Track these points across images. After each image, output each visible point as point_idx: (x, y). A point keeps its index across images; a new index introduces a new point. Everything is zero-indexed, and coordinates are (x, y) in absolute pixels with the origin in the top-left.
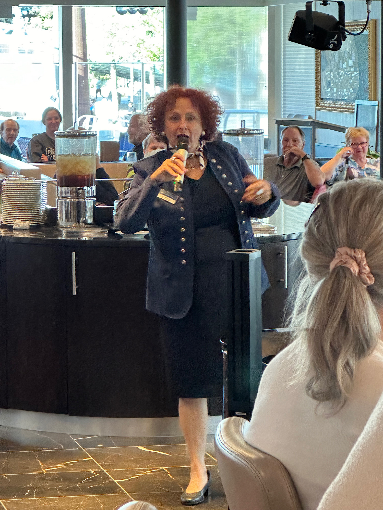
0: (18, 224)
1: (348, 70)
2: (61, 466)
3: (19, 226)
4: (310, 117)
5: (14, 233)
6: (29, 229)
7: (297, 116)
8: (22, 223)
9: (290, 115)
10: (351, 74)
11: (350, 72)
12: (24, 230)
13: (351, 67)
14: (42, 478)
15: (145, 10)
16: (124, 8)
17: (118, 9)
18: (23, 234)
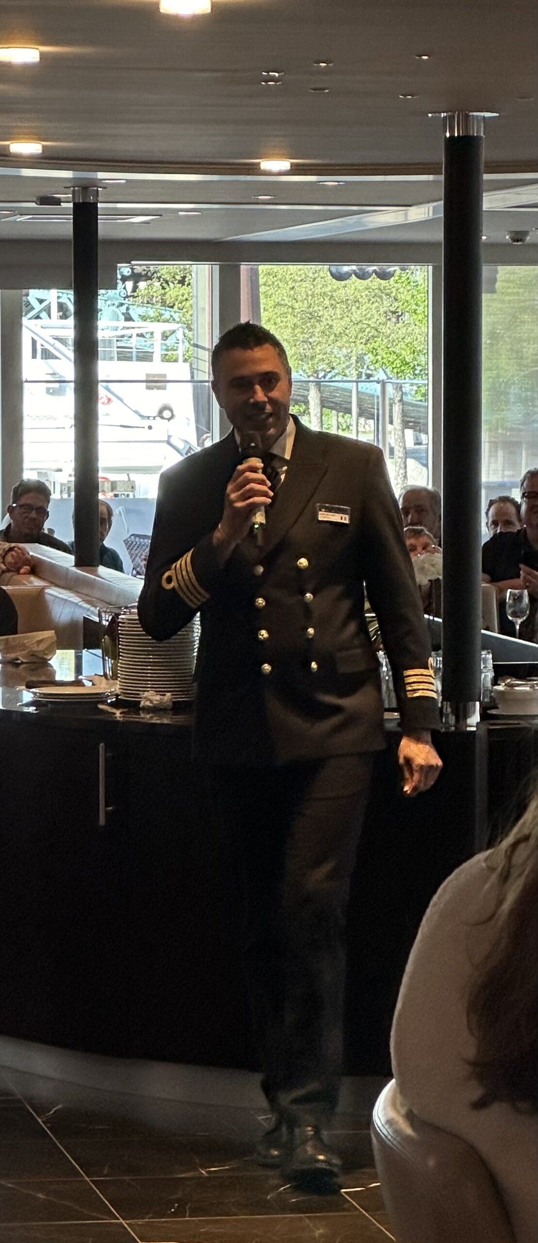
0: (150, 697)
3: (151, 702)
5: (142, 715)
6: (171, 710)
8: (158, 697)
12: (161, 710)
14: (201, 1184)
15: (389, 273)
16: (346, 269)
17: (333, 269)
18: (161, 718)
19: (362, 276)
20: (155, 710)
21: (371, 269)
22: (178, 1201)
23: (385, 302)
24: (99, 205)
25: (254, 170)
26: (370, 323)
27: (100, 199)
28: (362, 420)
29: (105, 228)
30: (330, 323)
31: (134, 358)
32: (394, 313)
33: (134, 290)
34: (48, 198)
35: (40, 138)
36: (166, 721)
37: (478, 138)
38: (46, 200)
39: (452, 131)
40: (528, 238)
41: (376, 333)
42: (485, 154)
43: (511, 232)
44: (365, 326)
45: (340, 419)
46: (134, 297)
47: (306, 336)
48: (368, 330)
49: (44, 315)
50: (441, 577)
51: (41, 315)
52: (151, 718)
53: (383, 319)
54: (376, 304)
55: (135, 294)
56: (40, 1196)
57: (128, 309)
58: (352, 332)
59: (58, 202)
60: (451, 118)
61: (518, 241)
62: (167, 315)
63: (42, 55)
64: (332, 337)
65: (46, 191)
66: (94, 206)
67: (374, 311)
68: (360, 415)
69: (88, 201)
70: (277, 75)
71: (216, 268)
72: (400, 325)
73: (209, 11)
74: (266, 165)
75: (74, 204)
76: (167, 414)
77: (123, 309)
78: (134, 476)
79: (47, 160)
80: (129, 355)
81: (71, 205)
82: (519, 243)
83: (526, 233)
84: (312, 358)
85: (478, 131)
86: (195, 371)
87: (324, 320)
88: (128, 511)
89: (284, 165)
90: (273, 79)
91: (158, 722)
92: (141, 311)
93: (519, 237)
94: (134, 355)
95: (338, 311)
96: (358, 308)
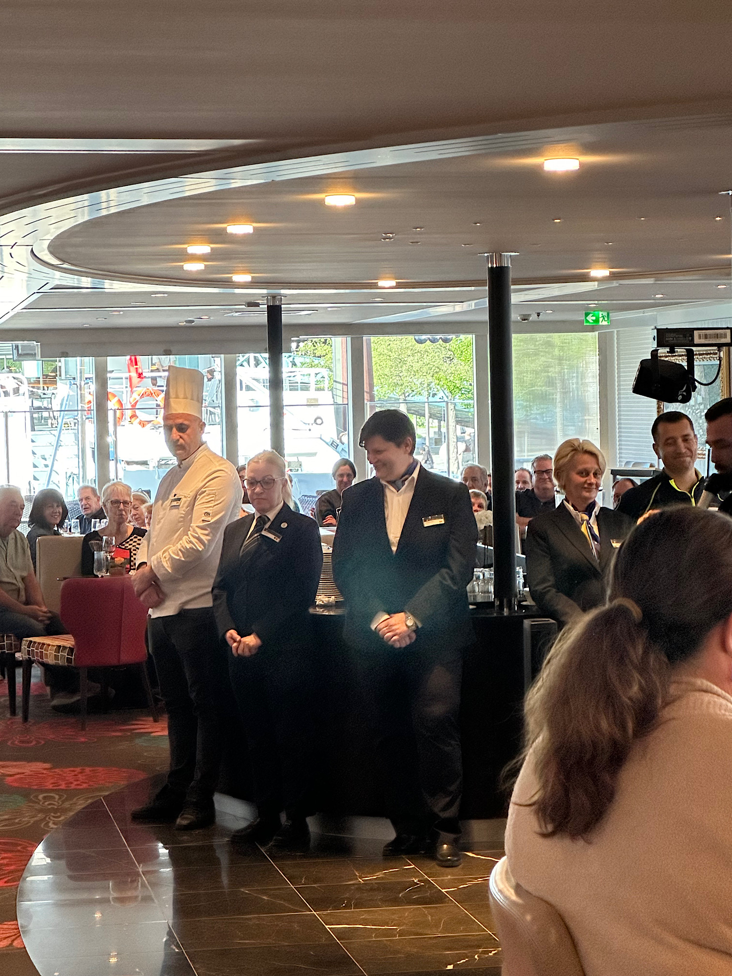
0: (322, 599)
1: (696, 408)
2: (380, 874)
3: (323, 602)
4: (651, 466)
5: (318, 609)
6: (335, 606)
7: (635, 464)
8: (327, 599)
9: (627, 463)
10: (701, 412)
11: (699, 411)
12: (329, 606)
13: (700, 404)
14: (360, 888)
15: (449, 339)
16: (424, 337)
17: (417, 338)
18: (329, 611)
19: (433, 341)
20: (325, 606)
21: (438, 337)
22: (347, 898)
23: (443, 352)
24: (282, 306)
25: (375, 286)
26: (434, 364)
27: (283, 303)
28: (431, 420)
29: (286, 318)
30: (412, 364)
31: (299, 389)
32: (448, 358)
33: (297, 348)
34: (251, 303)
35: (250, 271)
36: (332, 614)
37: (507, 267)
38: (250, 304)
39: (492, 263)
40: (531, 318)
41: (438, 370)
42: (512, 275)
43: (520, 315)
44: (432, 366)
45: (418, 420)
46: (297, 351)
47: (398, 372)
48: (433, 368)
49: (245, 364)
50: (492, 525)
51: (243, 364)
52: (323, 611)
53: (442, 363)
54: (438, 353)
55: (298, 350)
56: (264, 897)
57: (293, 359)
58: (425, 369)
59: (257, 305)
60: (492, 256)
61: (525, 320)
62: (316, 362)
63: (254, 228)
64: (413, 373)
65: (251, 300)
66: (280, 307)
67: (437, 358)
68: (430, 417)
69: (276, 304)
70: (391, 235)
71: (349, 339)
72: (452, 365)
73: (354, 203)
74: (381, 283)
75: (268, 306)
76: (319, 421)
77: (291, 359)
78: (301, 459)
79: (254, 284)
80: (296, 387)
81: (266, 306)
82: (526, 321)
83: (529, 315)
84: (402, 385)
85: (507, 263)
86: (335, 396)
87: (408, 363)
88: (300, 481)
89: (393, 283)
90: (390, 238)
91: (327, 614)
92: (302, 360)
93: (526, 318)
94: (299, 387)
95: (416, 358)
96: (427, 355)
